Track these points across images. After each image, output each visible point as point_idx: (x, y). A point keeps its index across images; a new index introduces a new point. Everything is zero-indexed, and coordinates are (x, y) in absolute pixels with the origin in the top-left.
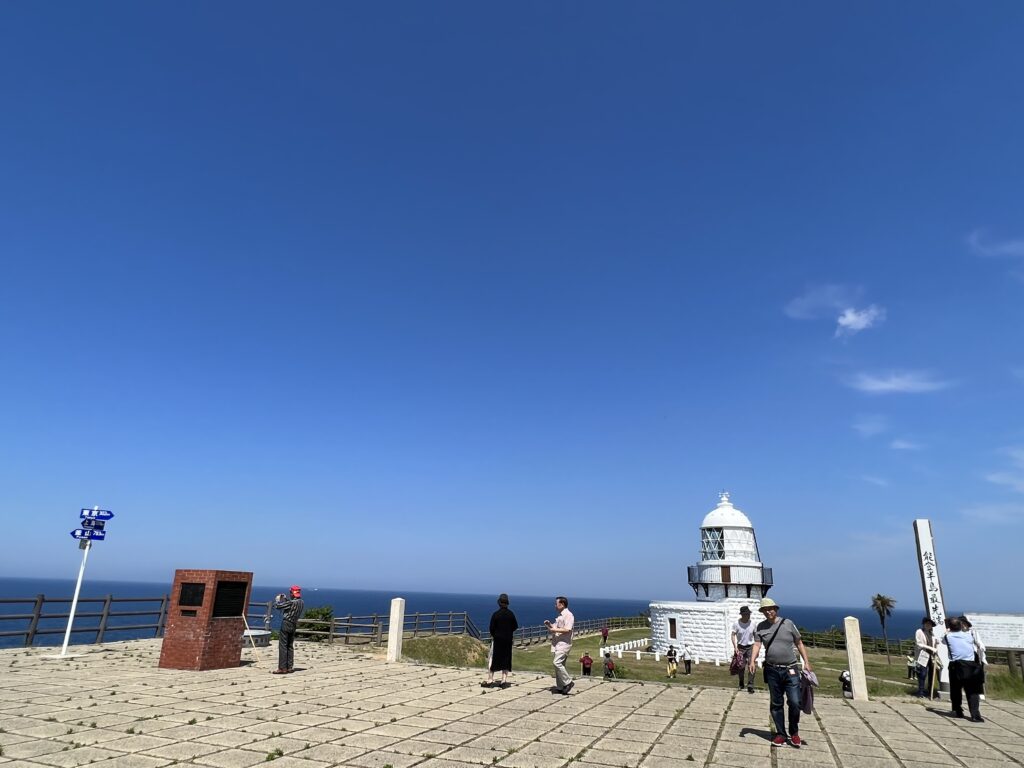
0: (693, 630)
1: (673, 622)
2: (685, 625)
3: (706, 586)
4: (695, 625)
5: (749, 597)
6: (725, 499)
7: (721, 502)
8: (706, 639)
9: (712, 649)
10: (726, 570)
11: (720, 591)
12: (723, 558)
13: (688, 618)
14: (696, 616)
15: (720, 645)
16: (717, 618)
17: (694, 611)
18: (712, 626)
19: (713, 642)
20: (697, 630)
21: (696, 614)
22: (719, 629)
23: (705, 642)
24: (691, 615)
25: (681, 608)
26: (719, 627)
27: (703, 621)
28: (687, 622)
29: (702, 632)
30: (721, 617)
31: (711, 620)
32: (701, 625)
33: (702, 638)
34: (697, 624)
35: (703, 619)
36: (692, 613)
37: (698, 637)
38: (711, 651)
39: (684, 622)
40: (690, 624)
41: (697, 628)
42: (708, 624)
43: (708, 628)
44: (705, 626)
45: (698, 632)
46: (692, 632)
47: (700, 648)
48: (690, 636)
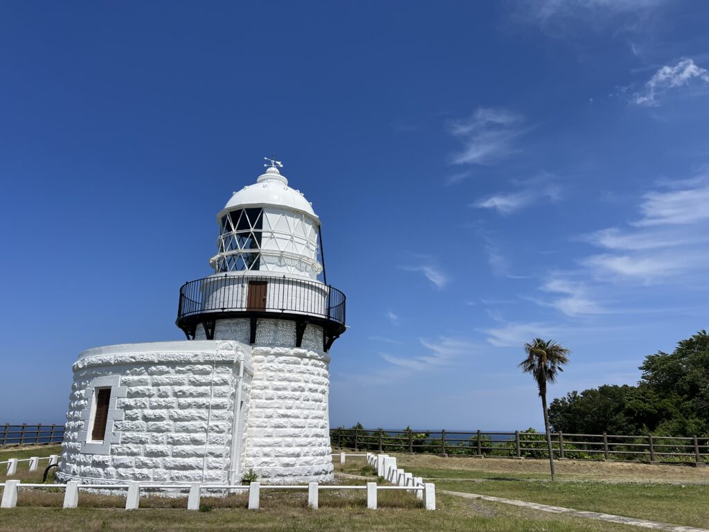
0: (148, 412)
1: (104, 396)
2: (131, 402)
4: (154, 400)
5: (298, 345)
6: (273, 169)
10: (258, 287)
11: (241, 329)
13: (141, 383)
14: (163, 378)
15: (213, 448)
16: (216, 379)
17: (161, 363)
18: (201, 400)
19: (195, 442)
20: (158, 412)
21: (162, 373)
22: (217, 407)
23: (175, 443)
24: (151, 374)
25: (129, 360)
26: (219, 401)
27: (177, 388)
28: (137, 394)
29: (171, 418)
30: (226, 376)
31: (201, 384)
32: (171, 399)
33: (169, 434)
34: (160, 396)
35: (180, 384)
36: (153, 368)
37: (159, 430)
38: (184, 468)
39: (130, 395)
40: (145, 400)
41: (159, 407)
42: (191, 395)
43: (189, 406)
44: (182, 400)
45: (161, 419)
46: (146, 419)
47: (159, 460)
48: (138, 429)
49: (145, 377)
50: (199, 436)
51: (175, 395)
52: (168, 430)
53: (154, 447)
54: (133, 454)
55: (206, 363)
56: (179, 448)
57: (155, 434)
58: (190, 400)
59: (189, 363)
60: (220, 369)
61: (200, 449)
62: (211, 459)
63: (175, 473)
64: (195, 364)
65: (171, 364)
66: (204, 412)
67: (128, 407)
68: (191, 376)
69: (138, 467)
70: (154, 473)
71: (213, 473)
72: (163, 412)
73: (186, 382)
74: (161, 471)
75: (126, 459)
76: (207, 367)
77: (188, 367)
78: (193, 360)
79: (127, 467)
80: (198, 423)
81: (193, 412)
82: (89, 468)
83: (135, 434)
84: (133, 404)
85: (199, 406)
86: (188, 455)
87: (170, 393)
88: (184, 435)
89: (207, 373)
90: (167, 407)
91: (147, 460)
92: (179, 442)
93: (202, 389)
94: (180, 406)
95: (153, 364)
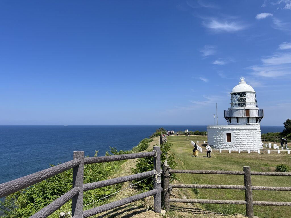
0: (241, 138)
1: (229, 135)
2: (237, 136)
3: (238, 118)
4: (242, 136)
5: (257, 122)
6: (243, 80)
7: (241, 81)
8: (248, 142)
9: (251, 146)
10: (248, 111)
11: (245, 120)
12: (246, 106)
13: (238, 133)
14: (243, 132)
15: (255, 144)
16: (254, 132)
17: (243, 129)
18: (252, 136)
20: (243, 138)
21: (243, 131)
22: (255, 137)
23: (247, 143)
24: (241, 131)
25: (235, 128)
26: (255, 136)
27: (247, 134)
28: (238, 135)
29: (246, 139)
30: (256, 132)
32: (246, 136)
34: (243, 135)
35: (247, 133)
36: (241, 130)
37: (244, 141)
38: (250, 147)
39: (236, 135)
40: (240, 136)
41: (243, 137)
42: (250, 135)
43: (249, 137)
44: (248, 136)
45: (244, 139)
46: (241, 139)
48: (239, 140)
49: (239, 132)
50: (252, 142)
51: (246, 135)
53: (244, 144)
54: (239, 144)
55: (252, 129)
56: (249, 144)
58: (249, 136)
59: (249, 129)
60: (254, 131)
61: (253, 144)
62: (255, 146)
63: (248, 148)
65: (245, 130)
66: (252, 138)
67: (236, 137)
68: (249, 132)
69: (241, 147)
70: (244, 148)
71: (255, 148)
74: (246, 147)
76: (252, 130)
79: (238, 146)
80: (252, 140)
81: (251, 138)
82: (228, 147)
85: (252, 137)
86: (250, 145)
88: (249, 142)
89: (252, 131)
90: (245, 137)
91: (242, 146)
92: (248, 143)
93: (252, 134)
94: (248, 137)
95: (241, 129)
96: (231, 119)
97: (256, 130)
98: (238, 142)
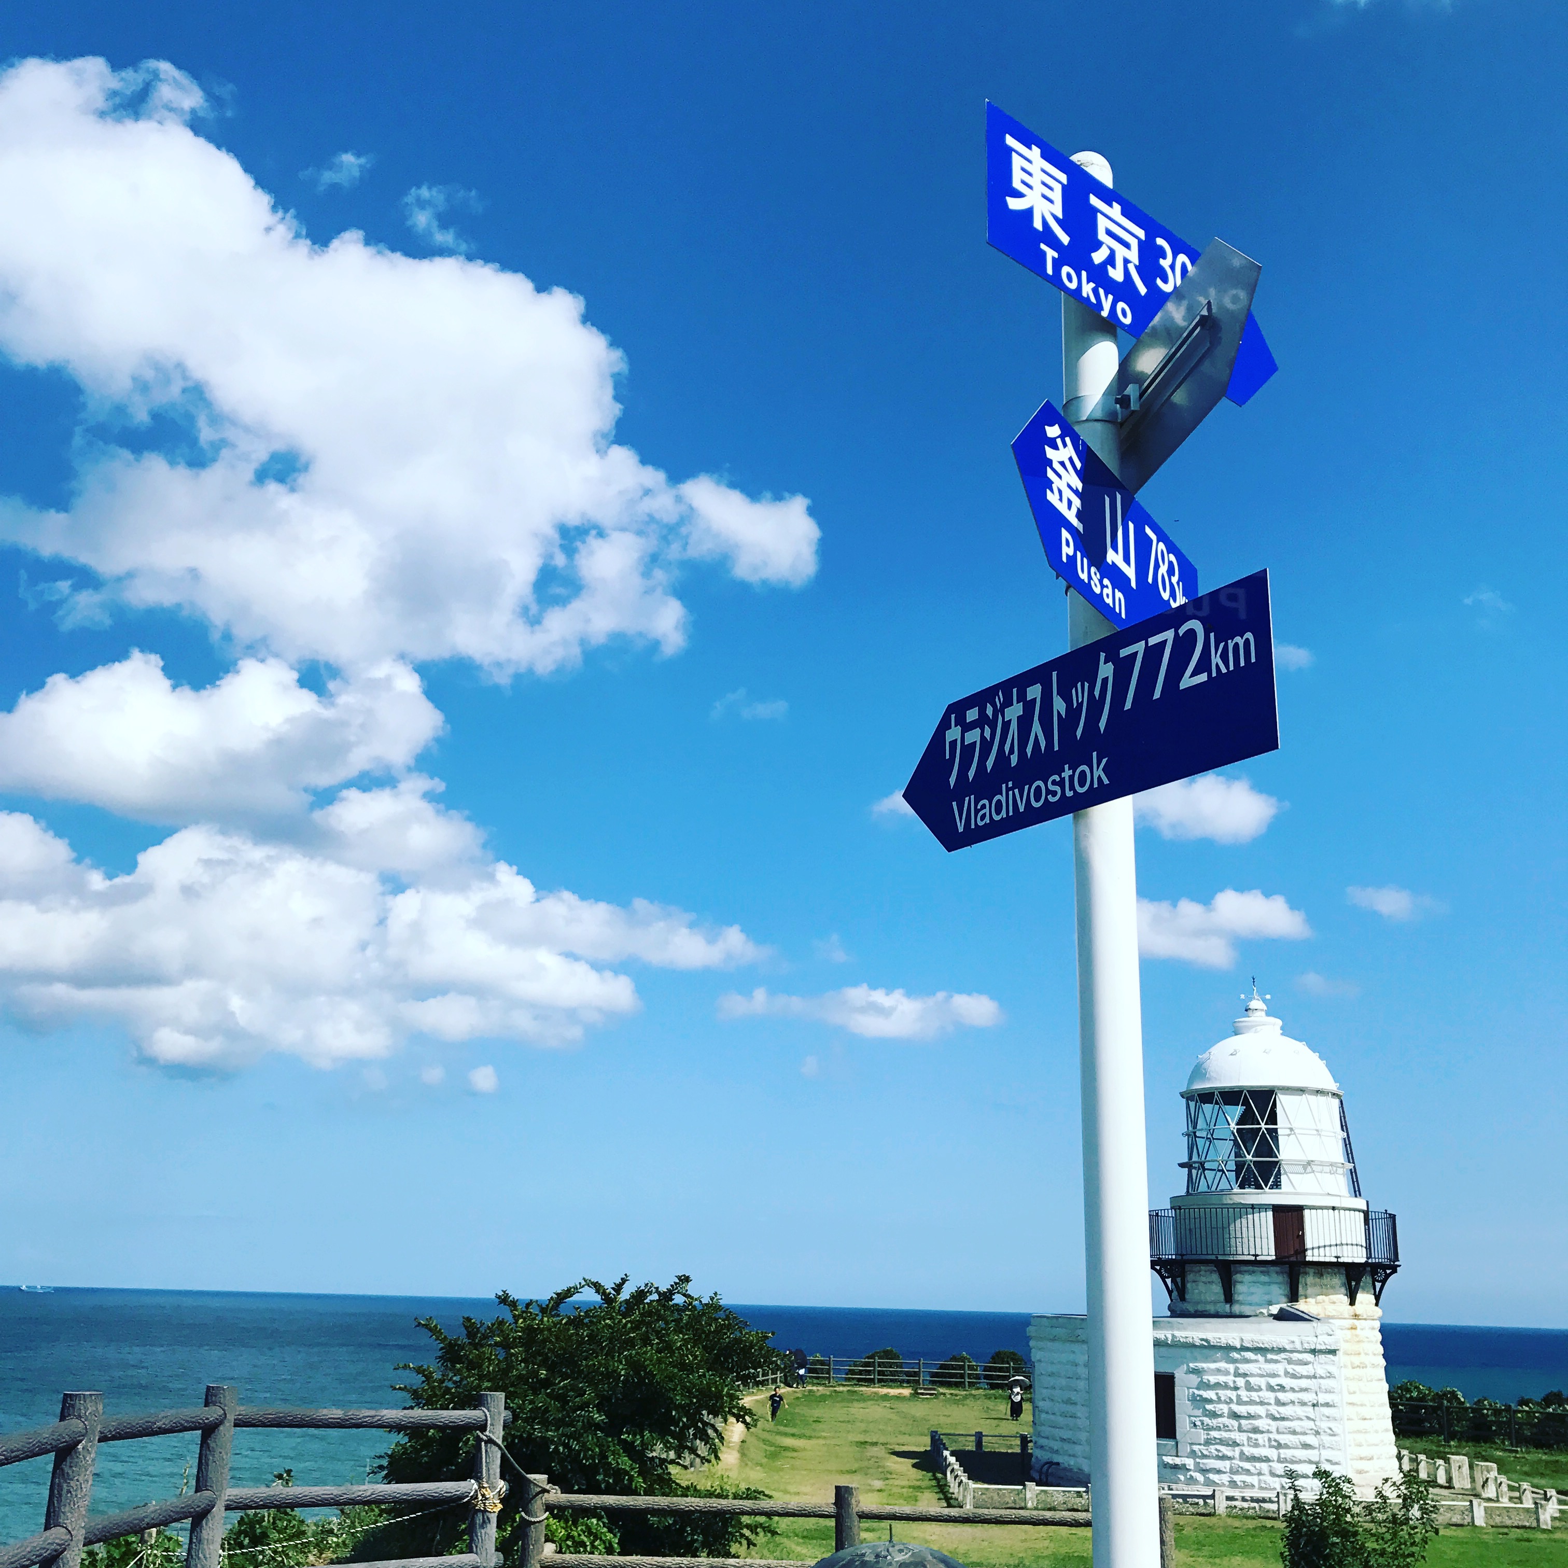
0: (1236, 1408)
2: (1211, 1394)
3: (1227, 1269)
5: (1352, 1301)
6: (1258, 1005)
7: (1247, 1014)
8: (1282, 1438)
10: (1288, 1219)
11: (1275, 1286)
12: (1277, 1185)
13: (1218, 1371)
15: (1329, 1454)
16: (1321, 1371)
17: (1244, 1349)
18: (1305, 1397)
19: (1306, 1446)
20: (1252, 1409)
21: (1247, 1361)
22: (1326, 1405)
25: (1198, 1342)
26: (1326, 1397)
30: (1330, 1368)
31: (1301, 1377)
33: (1271, 1436)
37: (1256, 1430)
39: (1206, 1386)
41: (1251, 1402)
44: (1282, 1396)
46: (1235, 1416)
47: (1264, 1466)
48: (1226, 1428)
51: (1271, 1388)
52: (1268, 1432)
53: (1256, 1452)
54: (1224, 1458)
55: (1305, 1351)
56: (1287, 1453)
57: (1251, 1435)
58: (1291, 1396)
59: (1284, 1350)
60: (1321, 1359)
61: (1313, 1455)
64: (1292, 1352)
65: (1261, 1351)
66: (1310, 1411)
67: (1205, 1402)
69: (1236, 1473)
70: (1260, 1481)
72: (1260, 1410)
73: (1282, 1373)
74: (1268, 1479)
75: (1218, 1464)
76: (1308, 1357)
77: (1283, 1355)
78: (1288, 1347)
79: (1219, 1472)
80: (1306, 1424)
81: (1299, 1410)
83: (1225, 1435)
84: (1214, 1398)
85: (1303, 1404)
86: (1299, 1462)
87: (1263, 1387)
88: (1290, 1437)
89: (1307, 1363)
91: (1247, 1465)
92: (1287, 1447)
93: (1304, 1383)
94: (1279, 1403)
95: (1234, 1349)
96: (1190, 1277)
97: (1333, 1352)
98: (1222, 1442)
